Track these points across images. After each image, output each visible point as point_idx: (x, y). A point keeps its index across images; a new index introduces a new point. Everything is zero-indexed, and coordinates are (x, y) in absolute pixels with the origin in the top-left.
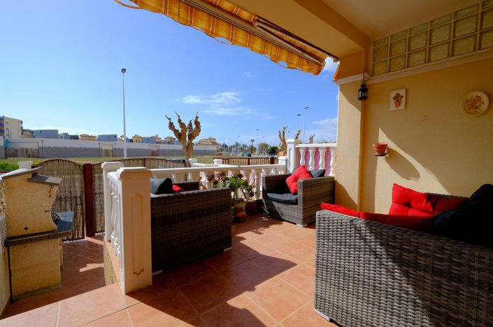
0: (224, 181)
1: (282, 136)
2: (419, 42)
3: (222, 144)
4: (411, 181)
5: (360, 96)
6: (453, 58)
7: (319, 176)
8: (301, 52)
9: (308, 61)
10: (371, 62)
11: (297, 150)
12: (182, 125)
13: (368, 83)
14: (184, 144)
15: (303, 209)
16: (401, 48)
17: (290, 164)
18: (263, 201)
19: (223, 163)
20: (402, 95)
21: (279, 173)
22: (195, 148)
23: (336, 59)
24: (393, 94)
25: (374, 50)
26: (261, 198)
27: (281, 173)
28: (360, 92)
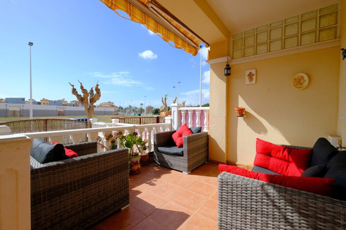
0: (121, 139)
1: (164, 101)
2: (262, 38)
3: (118, 107)
4: (262, 135)
5: (226, 73)
6: (285, 50)
7: (198, 132)
8: (184, 36)
9: (189, 44)
10: (231, 49)
11: (180, 112)
12: (84, 91)
13: (230, 64)
14: (85, 107)
15: (188, 160)
16: (250, 41)
17: (174, 123)
18: (155, 154)
19: (120, 122)
20: (253, 73)
21: (166, 131)
22: (95, 109)
23: (208, 45)
24: (247, 73)
25: (233, 41)
26: (152, 150)
27: (168, 130)
28: (226, 70)
